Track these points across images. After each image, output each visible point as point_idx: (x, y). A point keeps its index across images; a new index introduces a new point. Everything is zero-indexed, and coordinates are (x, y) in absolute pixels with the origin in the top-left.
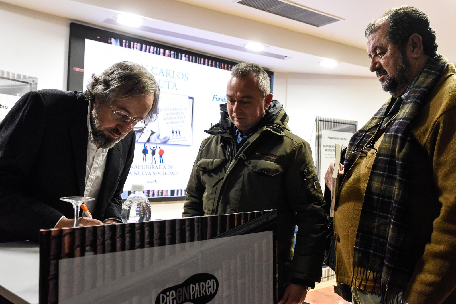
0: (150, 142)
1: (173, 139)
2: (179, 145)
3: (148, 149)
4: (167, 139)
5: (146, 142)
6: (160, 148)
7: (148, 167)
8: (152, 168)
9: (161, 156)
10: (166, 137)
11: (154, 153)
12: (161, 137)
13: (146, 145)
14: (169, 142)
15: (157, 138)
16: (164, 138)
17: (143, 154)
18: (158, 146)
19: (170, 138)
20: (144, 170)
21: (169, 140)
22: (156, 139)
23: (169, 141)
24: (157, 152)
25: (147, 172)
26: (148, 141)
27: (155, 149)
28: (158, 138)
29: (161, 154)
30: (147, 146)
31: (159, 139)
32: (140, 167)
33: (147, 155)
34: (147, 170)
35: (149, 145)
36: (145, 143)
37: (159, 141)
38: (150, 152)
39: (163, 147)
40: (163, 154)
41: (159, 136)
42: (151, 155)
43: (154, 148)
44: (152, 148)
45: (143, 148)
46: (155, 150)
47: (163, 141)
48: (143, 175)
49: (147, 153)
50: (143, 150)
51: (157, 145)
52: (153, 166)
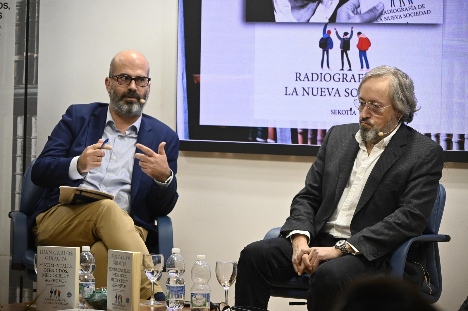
0: (337, 21)
1: (392, 11)
2: (407, 25)
3: (333, 36)
4: (378, 13)
5: (327, 21)
6: (359, 33)
7: (332, 78)
8: (341, 80)
9: (363, 53)
10: (375, 8)
11: (345, 46)
12: (364, 8)
13: (328, 29)
14: (383, 20)
15: (353, 12)
16: (371, 11)
17: (321, 50)
18: (356, 31)
19: (386, 10)
20: (324, 84)
21: (381, 14)
22: (352, 14)
23: (383, 17)
24: (354, 42)
25: (330, 90)
26: (333, 19)
27: (348, 36)
28: (355, 12)
29: (363, 49)
30: (329, 32)
31: (357, 13)
32: (315, 77)
33: (330, 51)
34: (332, 84)
35: (335, 29)
36: (326, 25)
37: (357, 19)
38: (337, 43)
39: (368, 32)
40: (367, 49)
41: (359, 6)
42: (339, 50)
43: (346, 34)
44: (342, 36)
45: (321, 36)
46: (350, 39)
47: (367, 17)
48: (321, 95)
49: (331, 48)
50: (322, 39)
51: (352, 28)
52: (345, 76)
